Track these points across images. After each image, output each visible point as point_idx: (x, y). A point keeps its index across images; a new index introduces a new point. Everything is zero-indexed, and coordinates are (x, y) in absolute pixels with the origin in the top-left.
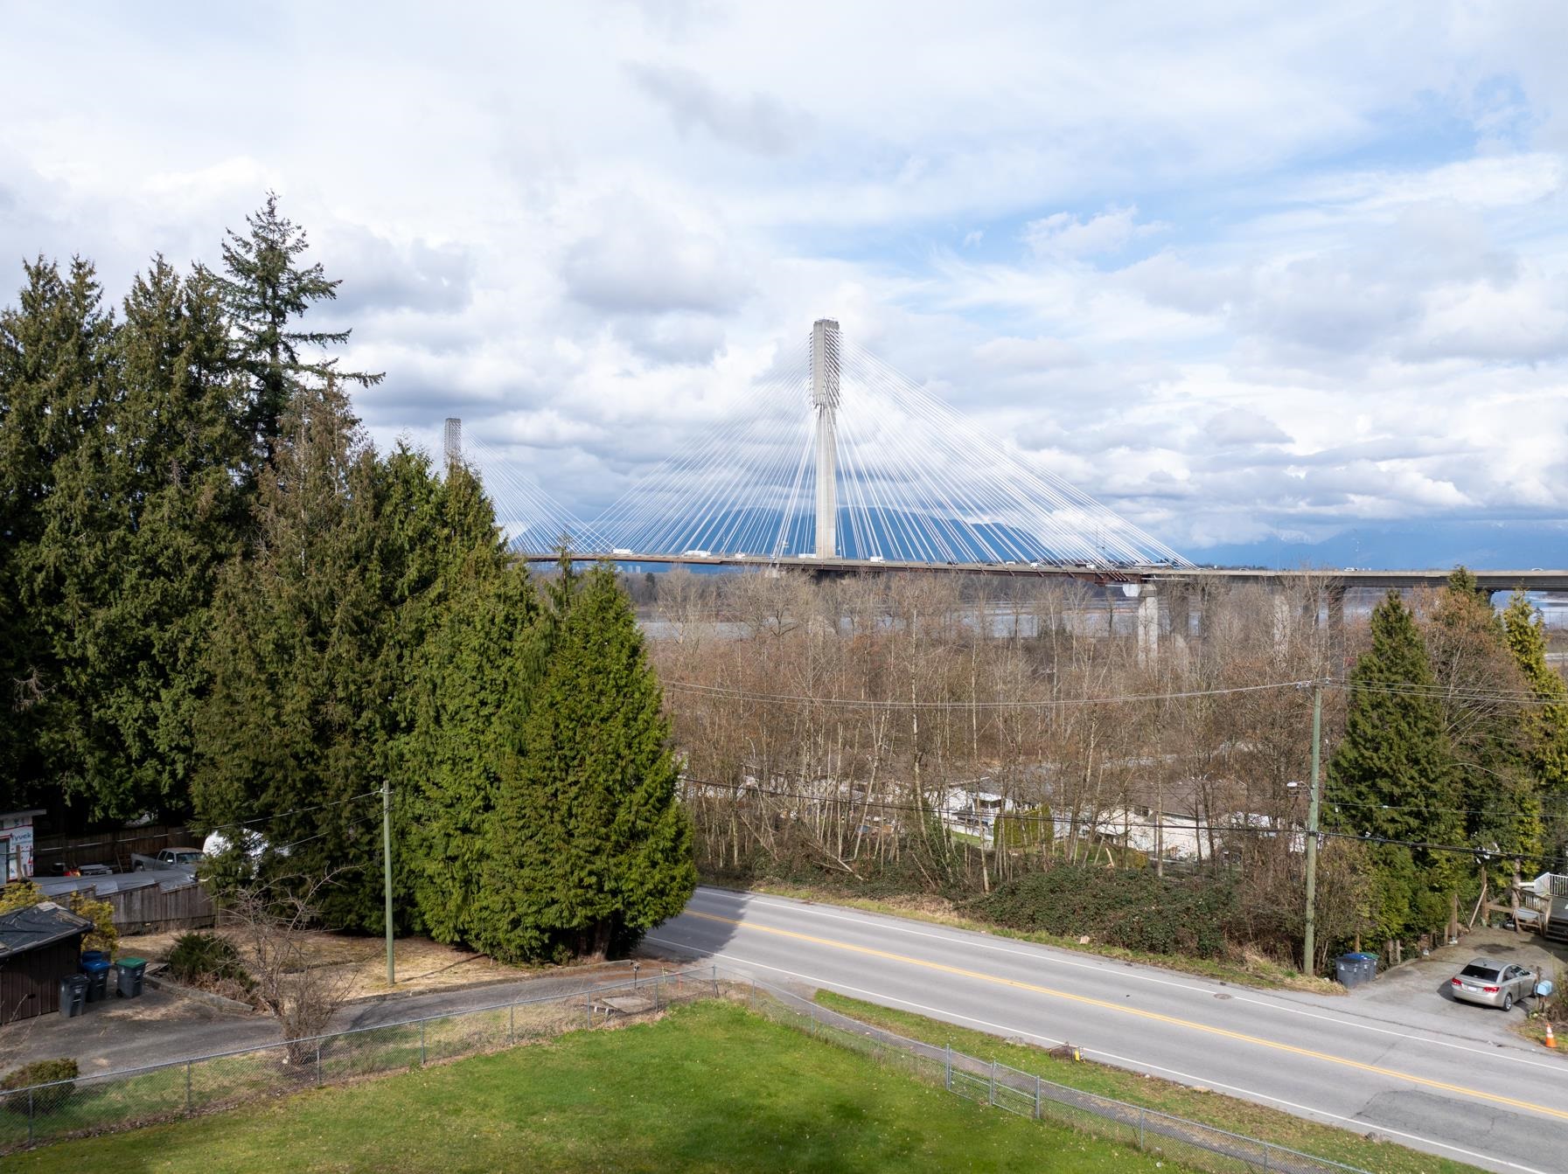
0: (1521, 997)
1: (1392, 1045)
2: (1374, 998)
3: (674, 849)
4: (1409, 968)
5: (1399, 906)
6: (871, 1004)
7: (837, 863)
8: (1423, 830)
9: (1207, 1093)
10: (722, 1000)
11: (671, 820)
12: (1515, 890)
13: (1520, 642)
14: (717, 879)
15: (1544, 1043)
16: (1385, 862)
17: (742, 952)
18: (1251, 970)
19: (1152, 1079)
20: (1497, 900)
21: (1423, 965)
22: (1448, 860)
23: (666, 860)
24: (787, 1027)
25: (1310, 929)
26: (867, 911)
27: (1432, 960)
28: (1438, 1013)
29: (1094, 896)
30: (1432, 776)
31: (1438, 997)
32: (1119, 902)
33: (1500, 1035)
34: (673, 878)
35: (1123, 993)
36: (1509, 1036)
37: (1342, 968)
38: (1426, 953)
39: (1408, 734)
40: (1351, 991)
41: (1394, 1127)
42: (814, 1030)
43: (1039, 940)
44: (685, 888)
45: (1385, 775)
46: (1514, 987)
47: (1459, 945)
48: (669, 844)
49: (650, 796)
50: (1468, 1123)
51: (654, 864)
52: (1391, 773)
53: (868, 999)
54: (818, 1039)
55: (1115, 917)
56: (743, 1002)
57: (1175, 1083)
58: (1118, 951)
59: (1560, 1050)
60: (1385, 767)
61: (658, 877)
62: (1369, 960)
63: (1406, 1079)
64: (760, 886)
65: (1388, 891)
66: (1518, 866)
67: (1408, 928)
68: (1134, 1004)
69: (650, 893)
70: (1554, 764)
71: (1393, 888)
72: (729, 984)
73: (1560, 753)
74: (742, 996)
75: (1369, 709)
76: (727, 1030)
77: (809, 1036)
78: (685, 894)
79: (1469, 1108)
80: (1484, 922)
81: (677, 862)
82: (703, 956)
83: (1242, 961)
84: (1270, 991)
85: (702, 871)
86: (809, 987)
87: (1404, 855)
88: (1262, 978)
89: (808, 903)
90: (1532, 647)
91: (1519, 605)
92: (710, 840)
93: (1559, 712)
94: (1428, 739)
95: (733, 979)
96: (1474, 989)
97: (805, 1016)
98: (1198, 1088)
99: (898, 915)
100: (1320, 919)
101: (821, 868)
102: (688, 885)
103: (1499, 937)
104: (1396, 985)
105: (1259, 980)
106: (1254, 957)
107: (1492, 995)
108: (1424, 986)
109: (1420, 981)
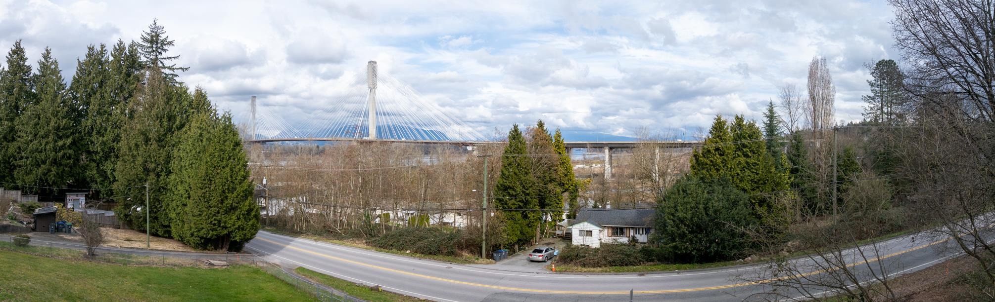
0: (550, 257)
1: (503, 278)
2: (504, 264)
4: (519, 254)
5: (516, 233)
8: (525, 207)
12: (557, 225)
13: (558, 146)
15: (552, 270)
16: (512, 219)
18: (464, 258)
20: (552, 229)
21: (525, 252)
22: (534, 216)
25: (484, 243)
28: (525, 266)
29: (414, 237)
30: (527, 188)
31: (526, 261)
32: (421, 238)
33: (539, 270)
36: (543, 270)
37: (495, 256)
40: (498, 263)
43: (392, 252)
46: (548, 254)
50: (518, 299)
52: (513, 188)
55: (419, 244)
57: (414, 297)
58: (418, 255)
59: (556, 271)
60: (511, 185)
62: (504, 251)
65: (513, 228)
67: (519, 240)
68: (417, 272)
75: (507, 165)
83: (462, 256)
84: (468, 265)
87: (519, 216)
94: (526, 175)
96: (537, 257)
100: (486, 240)
104: (514, 259)
105: (467, 261)
106: (466, 254)
107: (541, 258)
108: (523, 258)
109: (522, 257)
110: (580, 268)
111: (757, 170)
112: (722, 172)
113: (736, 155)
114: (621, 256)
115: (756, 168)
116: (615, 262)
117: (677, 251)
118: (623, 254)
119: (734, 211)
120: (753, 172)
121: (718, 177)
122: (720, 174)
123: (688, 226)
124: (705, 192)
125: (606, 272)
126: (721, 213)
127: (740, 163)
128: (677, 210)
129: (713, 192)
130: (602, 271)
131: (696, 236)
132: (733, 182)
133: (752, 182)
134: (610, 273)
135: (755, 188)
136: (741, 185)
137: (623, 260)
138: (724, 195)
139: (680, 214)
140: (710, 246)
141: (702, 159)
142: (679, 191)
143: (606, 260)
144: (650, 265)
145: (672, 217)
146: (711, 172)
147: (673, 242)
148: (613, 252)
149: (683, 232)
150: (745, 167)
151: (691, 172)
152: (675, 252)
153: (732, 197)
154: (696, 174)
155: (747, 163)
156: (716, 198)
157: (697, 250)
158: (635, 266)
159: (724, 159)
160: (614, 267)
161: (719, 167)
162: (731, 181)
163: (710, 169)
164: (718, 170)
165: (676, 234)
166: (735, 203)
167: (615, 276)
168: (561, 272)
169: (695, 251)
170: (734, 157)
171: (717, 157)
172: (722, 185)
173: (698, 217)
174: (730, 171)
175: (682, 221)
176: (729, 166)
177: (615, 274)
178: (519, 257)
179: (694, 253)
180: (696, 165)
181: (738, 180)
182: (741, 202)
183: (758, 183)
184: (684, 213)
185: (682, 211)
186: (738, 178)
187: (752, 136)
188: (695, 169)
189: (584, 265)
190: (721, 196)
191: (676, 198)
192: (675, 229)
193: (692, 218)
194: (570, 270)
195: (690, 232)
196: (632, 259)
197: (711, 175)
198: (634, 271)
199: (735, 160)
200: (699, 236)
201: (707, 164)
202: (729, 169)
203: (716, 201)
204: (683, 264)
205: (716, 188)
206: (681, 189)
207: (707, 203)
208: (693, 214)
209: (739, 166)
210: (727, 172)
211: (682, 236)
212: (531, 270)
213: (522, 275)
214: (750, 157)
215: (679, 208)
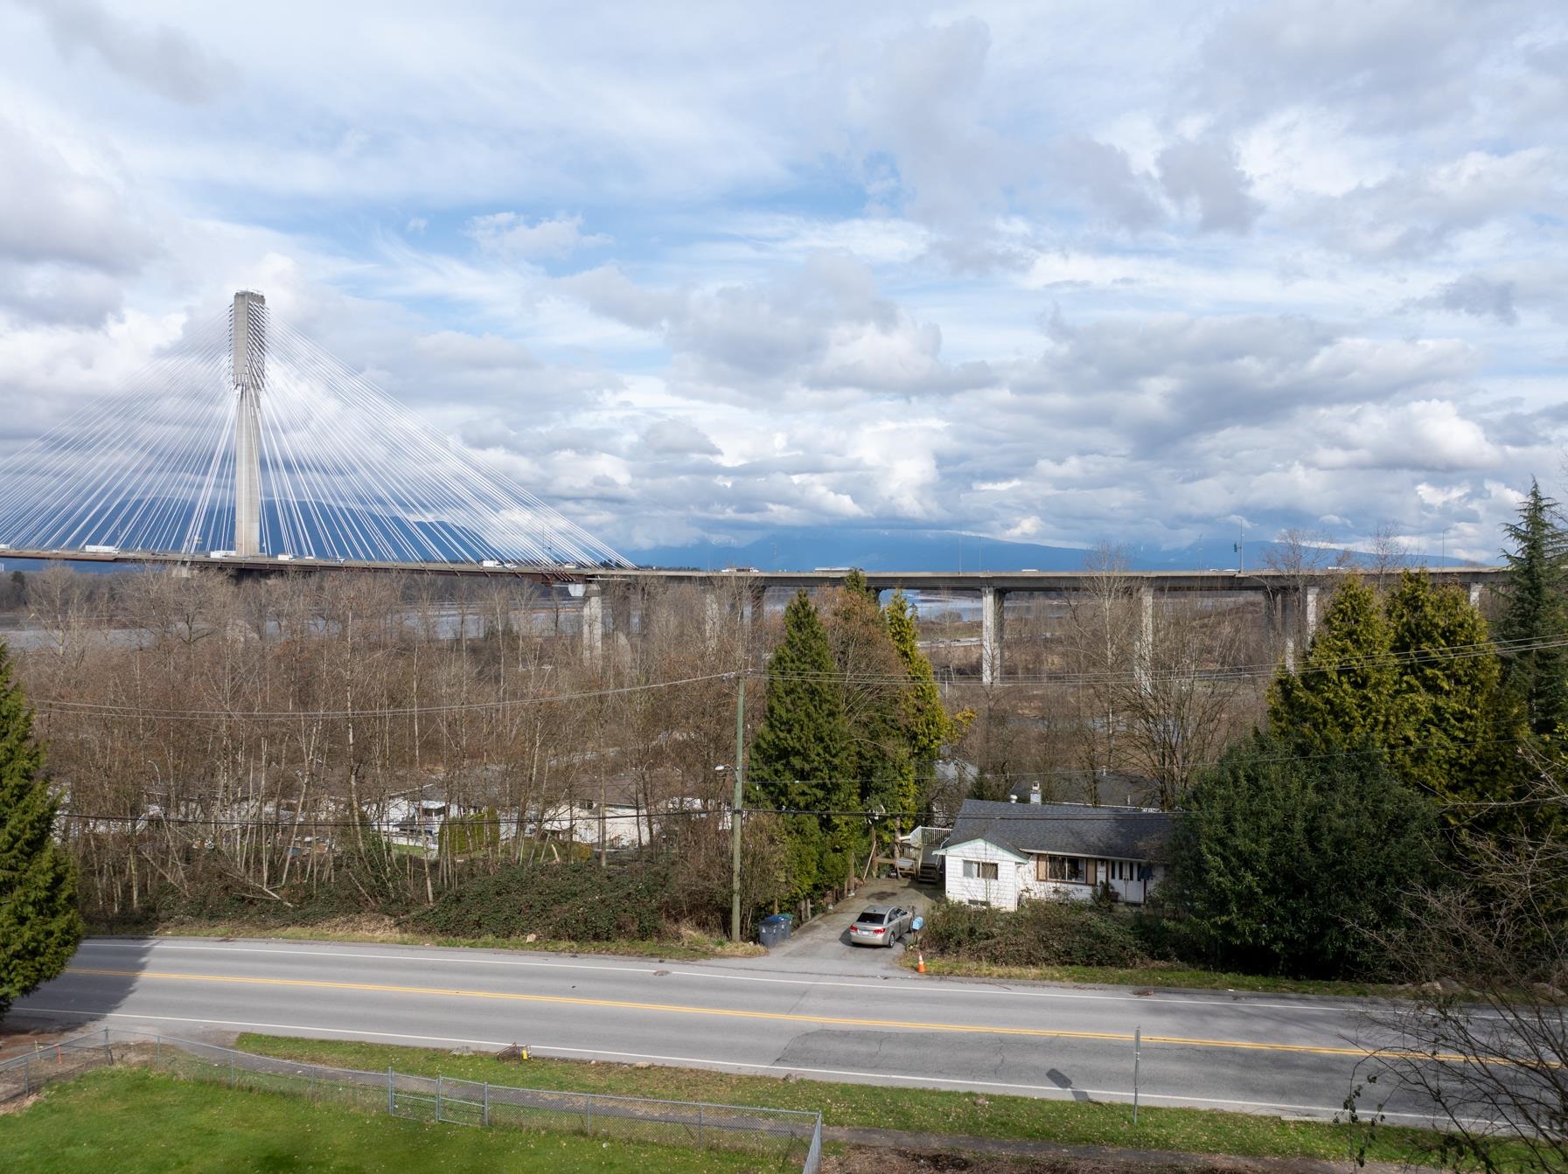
1: (804, 993)
2: (789, 954)
3: (51, 899)
4: (818, 923)
5: (809, 869)
6: (303, 1040)
7: (263, 893)
8: (827, 800)
9: (649, 1068)
10: (119, 1066)
11: (46, 865)
12: (897, 844)
13: (899, 633)
14: (111, 927)
15: (917, 969)
16: (797, 831)
17: (142, 1006)
18: (686, 944)
19: (597, 1064)
20: (884, 854)
21: (828, 918)
22: (846, 824)
23: (40, 913)
24: (202, 1083)
25: (737, 899)
26: (298, 939)
27: (835, 913)
28: (840, 957)
29: (540, 893)
30: (834, 752)
31: (840, 945)
32: (564, 896)
33: (886, 969)
34: (50, 934)
35: (568, 984)
36: (892, 968)
37: (764, 931)
38: (831, 907)
39: (815, 716)
40: (772, 950)
41: (806, 1066)
42: (235, 1079)
43: (486, 945)
44: (67, 943)
45: (798, 753)
46: (895, 927)
47: (855, 897)
48: (43, 894)
49: (17, 839)
50: (863, 1049)
51: (22, 920)
52: (802, 751)
53: (299, 1035)
54: (241, 1088)
55: (560, 912)
56: (145, 1064)
57: (618, 1063)
58: (564, 944)
59: (928, 973)
60: (798, 746)
61: (28, 935)
62: (785, 920)
63: (814, 1021)
64: (167, 928)
65: (800, 856)
66: (898, 823)
67: (816, 887)
68: (580, 994)
69: (17, 955)
70: (924, 735)
71: (804, 853)
72: (128, 1047)
73: (928, 725)
74: (145, 1057)
75: (784, 695)
76: (124, 1100)
77: (229, 1087)
78: (65, 950)
79: (862, 1036)
80: (874, 874)
81: (54, 914)
82: (92, 1020)
83: (678, 937)
84: (703, 961)
85: (88, 919)
86: (229, 1033)
87: (812, 823)
88: (696, 950)
89: (227, 940)
90: (908, 637)
91: (898, 602)
92: (100, 883)
93: (927, 691)
94: (831, 719)
95: (132, 1040)
96: (869, 933)
97: (225, 1067)
98: (640, 1064)
99: (334, 939)
100: (745, 888)
101: (243, 899)
102: (71, 939)
103: (885, 885)
104: (807, 940)
105: (694, 954)
106: (688, 932)
107: (880, 936)
108: (829, 937)
109: (826, 933)
110: (985, 964)
111: (1467, 734)
112: (1358, 733)
113: (1404, 685)
114: (1086, 939)
115: (1464, 726)
116: (1069, 954)
117: (1231, 939)
118: (1089, 934)
119: (1394, 848)
120: (1454, 739)
121: (1346, 746)
122: (1352, 739)
123: (1263, 875)
124: (1311, 785)
125: (1052, 978)
126: (1354, 849)
127: (1414, 710)
128: (1232, 831)
129: (1332, 789)
130: (1043, 977)
131: (1280, 904)
132: (1393, 762)
133: (1452, 766)
134: (1062, 984)
135: (1461, 784)
136: (1415, 771)
137: (1090, 949)
138: (1362, 799)
139: (1241, 843)
140: (1322, 935)
141: (1301, 694)
142: (1236, 780)
143: (1046, 947)
144: (1161, 969)
145: (1219, 849)
146: (1326, 732)
147: (1221, 913)
148: (1061, 926)
149: (1249, 888)
150: (1430, 721)
151: (1266, 726)
152: (1225, 941)
153: (1387, 806)
154: (1283, 733)
155: (1436, 709)
156: (1340, 808)
157: (1285, 940)
158: (1121, 967)
159: (1366, 698)
160: (1067, 966)
161: (1353, 718)
162: (1386, 757)
163: (1325, 723)
164: (1347, 728)
165: (1229, 893)
166: (1397, 825)
167: (1077, 991)
168: (940, 975)
169: (1281, 945)
170: (1397, 692)
171: (1344, 691)
172: (1359, 769)
173: (1288, 854)
174: (1385, 729)
175: (1247, 862)
176: (1382, 719)
177: (1075, 987)
178: (819, 935)
179: (1277, 948)
180: (1281, 709)
181: (1408, 760)
182: (1413, 825)
183: (1471, 770)
184: (1252, 841)
185: (1245, 834)
186: (1405, 752)
187: (1453, 633)
188: (1280, 720)
189: (994, 960)
190: (1353, 802)
191: (1229, 797)
192: (1226, 882)
193: (1271, 855)
194: (964, 971)
195: (1265, 891)
196: (1113, 950)
197: (1327, 741)
198: (1121, 981)
199: (1398, 701)
200: (1292, 903)
201: (1314, 709)
202: (1380, 727)
203: (1342, 816)
204: (1247, 973)
205: (1340, 777)
206: (1241, 773)
207: (1314, 818)
208: (1275, 843)
209: (1412, 718)
210: (1374, 735)
211: (1247, 900)
212: (868, 969)
213: (847, 984)
214: (1448, 693)
215: (1239, 826)
